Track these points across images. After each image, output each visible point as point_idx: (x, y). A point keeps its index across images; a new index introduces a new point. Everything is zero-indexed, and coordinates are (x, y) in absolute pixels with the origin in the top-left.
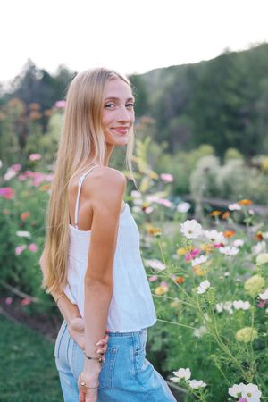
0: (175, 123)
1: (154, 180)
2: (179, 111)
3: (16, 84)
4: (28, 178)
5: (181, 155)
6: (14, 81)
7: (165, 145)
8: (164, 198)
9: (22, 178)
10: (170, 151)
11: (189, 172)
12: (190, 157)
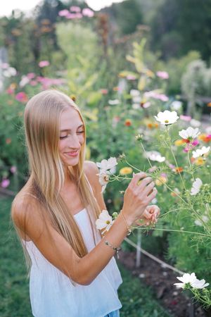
0: (166, 38)
1: (150, 78)
2: (169, 27)
3: (36, 12)
4: (39, 82)
5: (172, 62)
6: (35, 10)
7: (159, 54)
8: (161, 94)
9: (35, 83)
10: (163, 58)
11: (180, 75)
12: (180, 63)
